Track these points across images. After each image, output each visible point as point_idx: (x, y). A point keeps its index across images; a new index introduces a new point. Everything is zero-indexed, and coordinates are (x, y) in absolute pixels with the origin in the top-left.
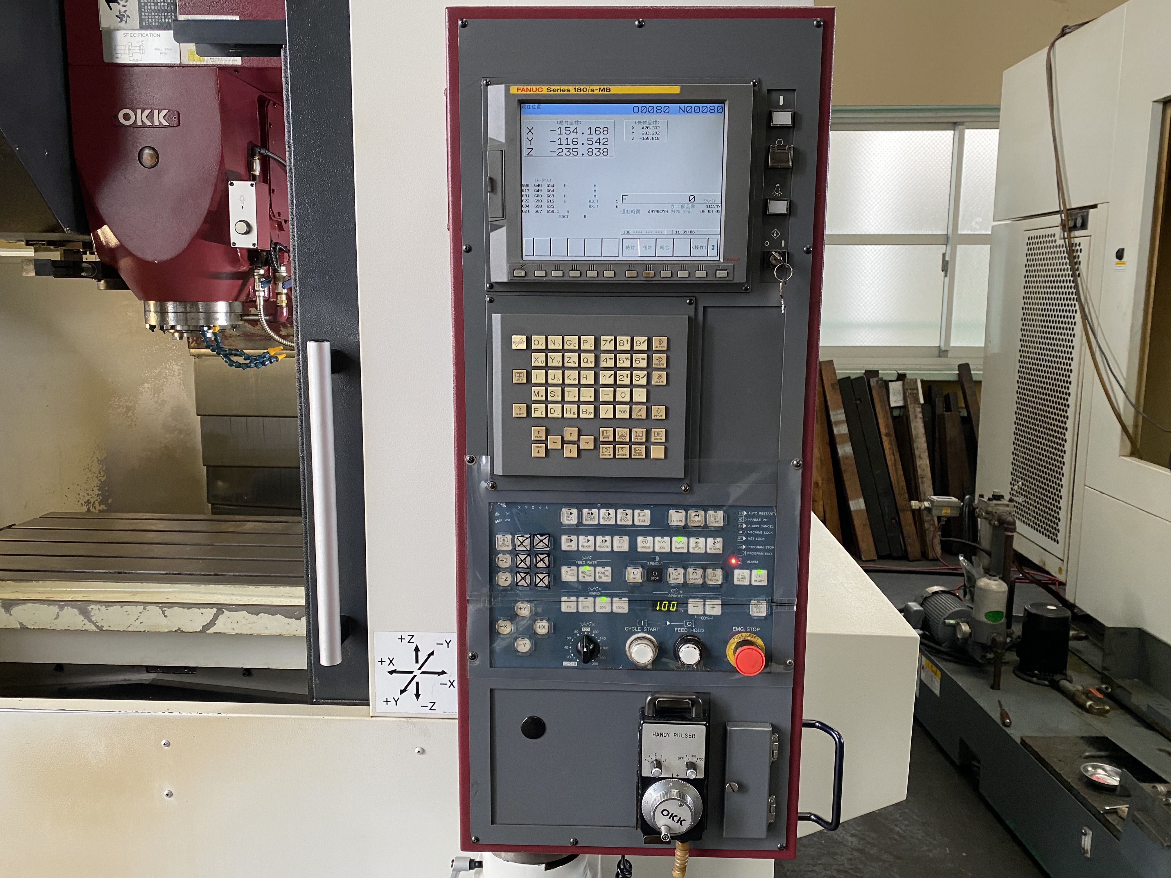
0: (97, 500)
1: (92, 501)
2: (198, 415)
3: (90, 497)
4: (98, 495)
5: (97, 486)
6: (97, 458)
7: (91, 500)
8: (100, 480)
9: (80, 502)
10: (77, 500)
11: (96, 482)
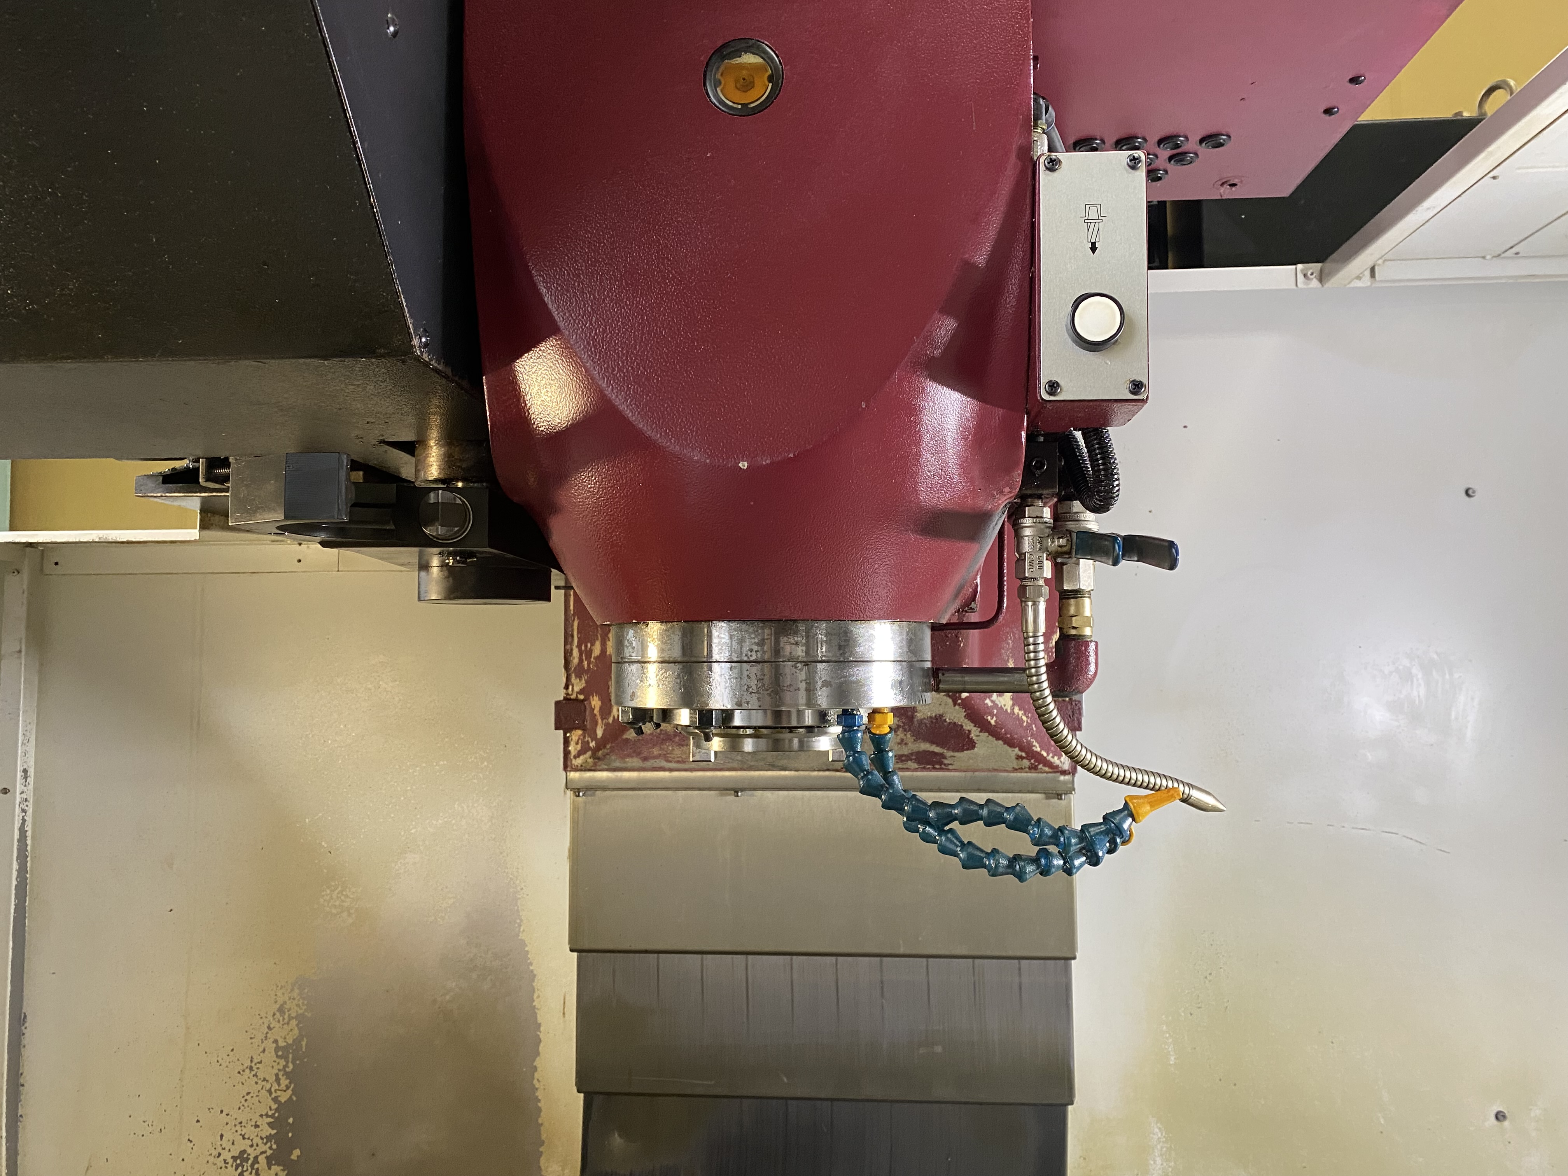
0: (262, 1153)
1: (252, 1153)
2: (572, 950)
3: (249, 1143)
4: (269, 1138)
5: (267, 1116)
6: (276, 1041)
7: (249, 1150)
8: (275, 1100)
9: (222, 1158)
10: (215, 1153)
11: (267, 1105)
